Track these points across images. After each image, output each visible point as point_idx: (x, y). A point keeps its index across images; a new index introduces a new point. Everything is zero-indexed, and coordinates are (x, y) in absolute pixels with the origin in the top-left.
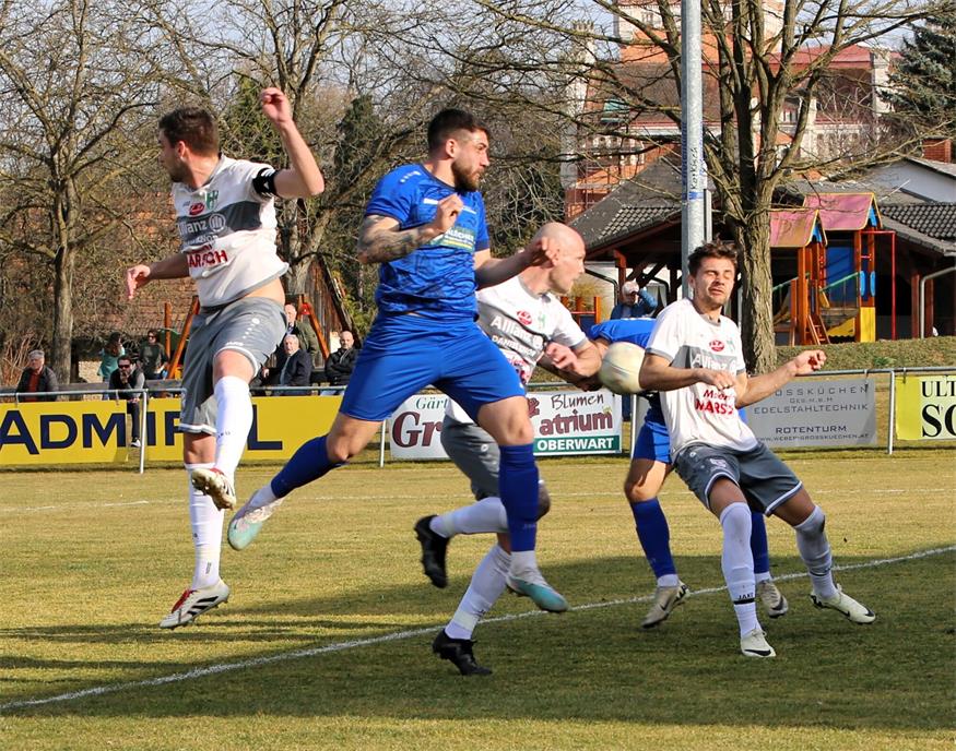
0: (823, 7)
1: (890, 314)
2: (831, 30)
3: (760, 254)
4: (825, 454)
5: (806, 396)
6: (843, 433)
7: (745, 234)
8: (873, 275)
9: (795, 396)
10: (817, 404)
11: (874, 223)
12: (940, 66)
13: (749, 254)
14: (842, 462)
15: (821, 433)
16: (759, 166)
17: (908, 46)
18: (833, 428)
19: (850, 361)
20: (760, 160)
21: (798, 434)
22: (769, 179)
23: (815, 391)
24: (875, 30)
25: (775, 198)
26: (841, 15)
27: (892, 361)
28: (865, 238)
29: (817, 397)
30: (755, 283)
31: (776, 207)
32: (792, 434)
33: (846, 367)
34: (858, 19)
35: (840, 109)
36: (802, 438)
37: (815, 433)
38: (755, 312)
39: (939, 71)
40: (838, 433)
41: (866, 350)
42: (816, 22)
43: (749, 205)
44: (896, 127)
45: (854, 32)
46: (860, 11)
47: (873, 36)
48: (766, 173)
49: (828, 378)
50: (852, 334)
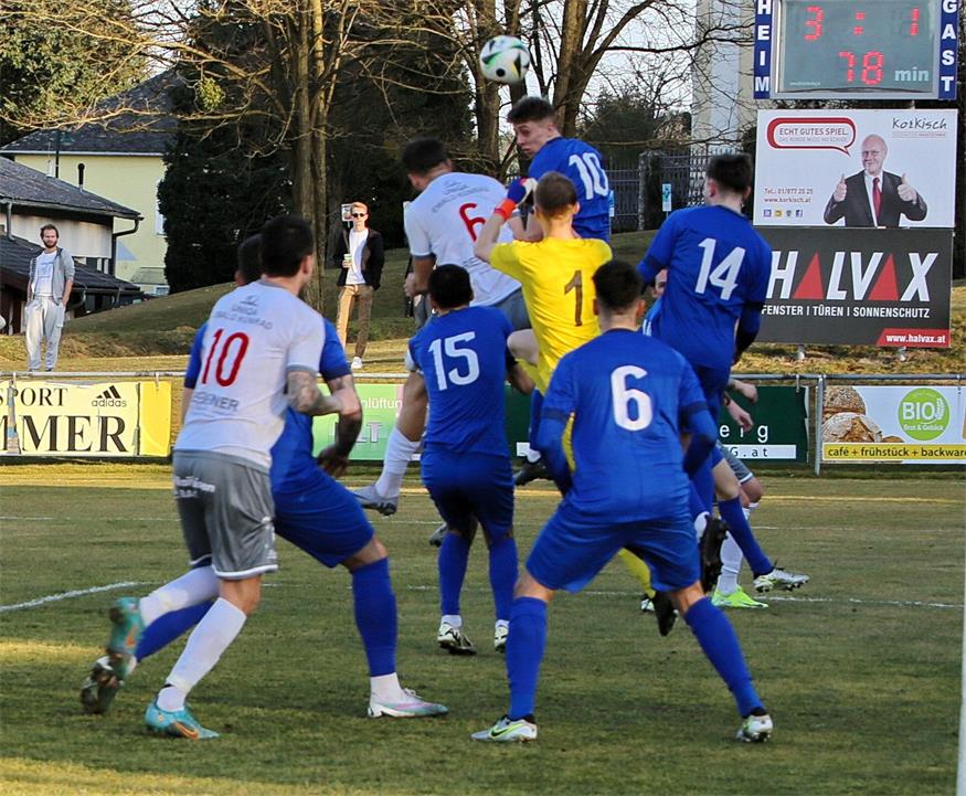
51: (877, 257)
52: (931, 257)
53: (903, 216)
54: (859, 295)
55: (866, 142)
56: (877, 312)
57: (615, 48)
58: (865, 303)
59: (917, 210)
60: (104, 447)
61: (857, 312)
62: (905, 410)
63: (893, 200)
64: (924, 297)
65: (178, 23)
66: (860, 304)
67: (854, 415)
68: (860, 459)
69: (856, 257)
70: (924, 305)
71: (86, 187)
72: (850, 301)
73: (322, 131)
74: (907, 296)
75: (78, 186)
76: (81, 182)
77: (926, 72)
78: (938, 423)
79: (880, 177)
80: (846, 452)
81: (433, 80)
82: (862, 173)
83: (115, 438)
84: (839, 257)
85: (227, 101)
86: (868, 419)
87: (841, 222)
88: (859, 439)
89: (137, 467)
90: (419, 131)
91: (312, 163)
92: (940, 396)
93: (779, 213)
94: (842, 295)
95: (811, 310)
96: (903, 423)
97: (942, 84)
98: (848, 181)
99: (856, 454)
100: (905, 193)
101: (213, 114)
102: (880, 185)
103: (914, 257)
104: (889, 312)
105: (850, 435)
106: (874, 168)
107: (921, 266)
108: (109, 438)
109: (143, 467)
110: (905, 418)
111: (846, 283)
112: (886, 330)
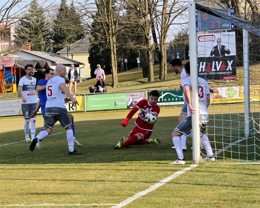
0: (3, 16)
2: (5, 22)
4: (10, 117)
5: (5, 104)
8: (15, 77)
9: (3, 104)
10: (8, 106)
11: (15, 65)
12: (27, 28)
14: (14, 119)
15: (9, 113)
17: (19, 24)
18: (12, 111)
19: (12, 96)
21: (4, 113)
24: (15, 21)
26: (7, 18)
28: (13, 68)
29: (8, 104)
32: (3, 113)
33: (11, 98)
34: (11, 19)
35: (4, 39)
36: (5, 114)
37: (8, 113)
39: (26, 30)
40: (13, 112)
41: (16, 94)
42: (2, 20)
44: (17, 43)
45: (10, 22)
46: (12, 17)
47: (15, 22)
49: (8, 100)
50: (11, 91)
51: (221, 62)
52: (232, 61)
53: (226, 53)
54: (218, 70)
55: (218, 39)
56: (222, 73)
57: (172, 24)
58: (219, 71)
59: (228, 52)
60: (70, 110)
61: (218, 73)
62: (227, 92)
63: (224, 51)
64: (231, 69)
65: (86, 25)
66: (218, 72)
67: (217, 94)
68: (219, 102)
69: (217, 62)
70: (231, 71)
71: (73, 59)
72: (216, 71)
73: (115, 44)
74: (228, 70)
75: (72, 59)
76: (72, 58)
77: (228, 25)
78: (234, 94)
79: (221, 46)
80: (216, 101)
81: (136, 33)
82: (217, 46)
83: (72, 107)
84: (214, 62)
85: (95, 39)
86: (220, 94)
87: (214, 56)
88: (218, 98)
89: (76, 113)
90: (134, 43)
91: (113, 51)
92: (234, 89)
93: (201, 55)
94: (215, 70)
95: (209, 74)
96: (227, 94)
97: (232, 27)
98: (215, 47)
99: (218, 101)
100: (226, 49)
101: (92, 42)
102: (221, 48)
103: (228, 62)
104: (224, 73)
105: (217, 97)
106: (219, 44)
107: (230, 63)
108: (71, 108)
109: (77, 113)
110: (227, 93)
111: (215, 68)
112: (224, 77)
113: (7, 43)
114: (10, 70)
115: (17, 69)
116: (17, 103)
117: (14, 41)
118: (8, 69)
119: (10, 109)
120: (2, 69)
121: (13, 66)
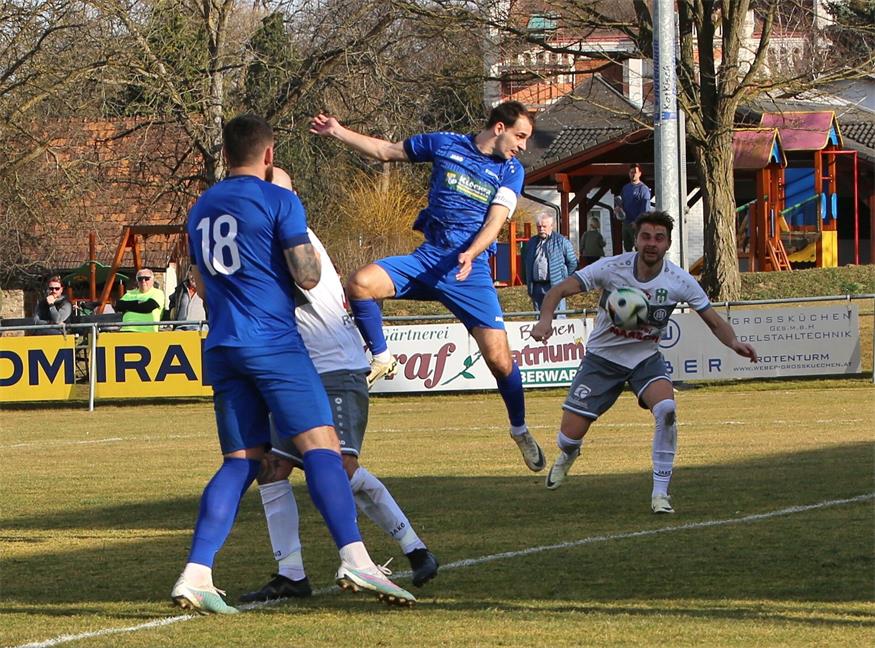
1: (854, 237)
3: (722, 176)
4: (808, 383)
5: (786, 323)
6: (825, 361)
7: (707, 156)
8: (834, 198)
9: (775, 322)
10: (798, 332)
11: (835, 142)
13: (711, 176)
14: (826, 392)
15: (803, 362)
16: (720, 85)
18: (815, 357)
19: (817, 286)
20: (722, 77)
21: (779, 363)
22: (731, 97)
23: (796, 319)
25: (738, 117)
27: (861, 286)
28: (825, 157)
29: (798, 324)
30: (718, 206)
31: (739, 127)
32: (773, 363)
33: (814, 293)
35: (784, 23)
36: (783, 367)
37: (797, 362)
38: (718, 237)
40: (820, 361)
41: (835, 275)
43: (710, 125)
44: (844, 41)
48: (728, 91)
50: (814, 260)
113: (798, 42)
114: (812, 165)
115: (844, 161)
116: (840, 316)
117: (831, 32)
118: (803, 159)
119: (806, 347)
120: (773, 157)
121: (826, 149)
